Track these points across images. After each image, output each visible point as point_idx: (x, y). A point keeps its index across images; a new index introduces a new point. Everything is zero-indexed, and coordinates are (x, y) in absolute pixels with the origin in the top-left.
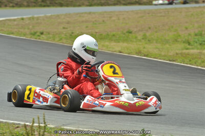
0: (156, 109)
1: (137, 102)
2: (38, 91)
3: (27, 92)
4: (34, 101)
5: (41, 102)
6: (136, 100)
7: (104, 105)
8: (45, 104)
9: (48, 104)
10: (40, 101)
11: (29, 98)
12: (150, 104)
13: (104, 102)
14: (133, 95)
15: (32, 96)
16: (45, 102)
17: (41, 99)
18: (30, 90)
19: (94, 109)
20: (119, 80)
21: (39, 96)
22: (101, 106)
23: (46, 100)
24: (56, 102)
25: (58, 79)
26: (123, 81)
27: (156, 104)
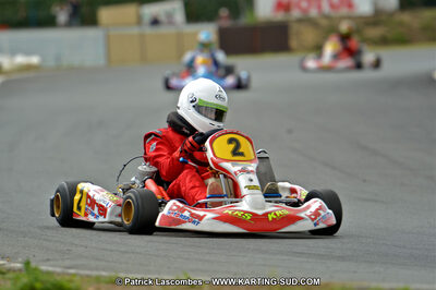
0: (316, 225)
2: (91, 194)
3: (77, 197)
4: (86, 215)
5: (96, 217)
6: (270, 208)
7: (201, 218)
8: (101, 219)
9: (106, 220)
11: (79, 208)
12: (302, 215)
13: (201, 213)
14: (266, 197)
15: (83, 204)
17: (96, 211)
18: (81, 192)
19: (180, 227)
20: (239, 168)
21: (93, 203)
22: (194, 222)
23: (103, 210)
24: (120, 215)
25: (140, 168)
26: (250, 169)
27: (316, 214)
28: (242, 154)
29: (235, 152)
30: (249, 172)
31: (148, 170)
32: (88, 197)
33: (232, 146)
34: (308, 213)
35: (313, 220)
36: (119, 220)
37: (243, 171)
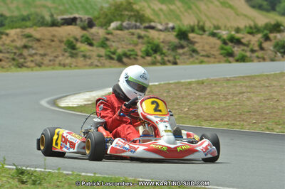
0: (206, 155)
1: (178, 147)
2: (65, 135)
3: (55, 137)
4: (61, 148)
5: (68, 149)
7: (136, 149)
8: (72, 150)
9: (75, 150)
10: (66, 148)
11: (57, 144)
12: (198, 149)
13: (136, 146)
15: (59, 142)
16: (71, 147)
17: (68, 145)
18: (58, 134)
19: (123, 154)
20: (159, 119)
21: (66, 141)
22: (132, 151)
23: (72, 145)
24: (84, 148)
25: (94, 120)
26: (166, 120)
27: (206, 148)
28: (160, 111)
29: (156, 110)
30: (165, 122)
31: (99, 120)
32: (63, 137)
33: (154, 106)
34: (201, 147)
35: (204, 152)
36: (83, 151)
37: (161, 120)
